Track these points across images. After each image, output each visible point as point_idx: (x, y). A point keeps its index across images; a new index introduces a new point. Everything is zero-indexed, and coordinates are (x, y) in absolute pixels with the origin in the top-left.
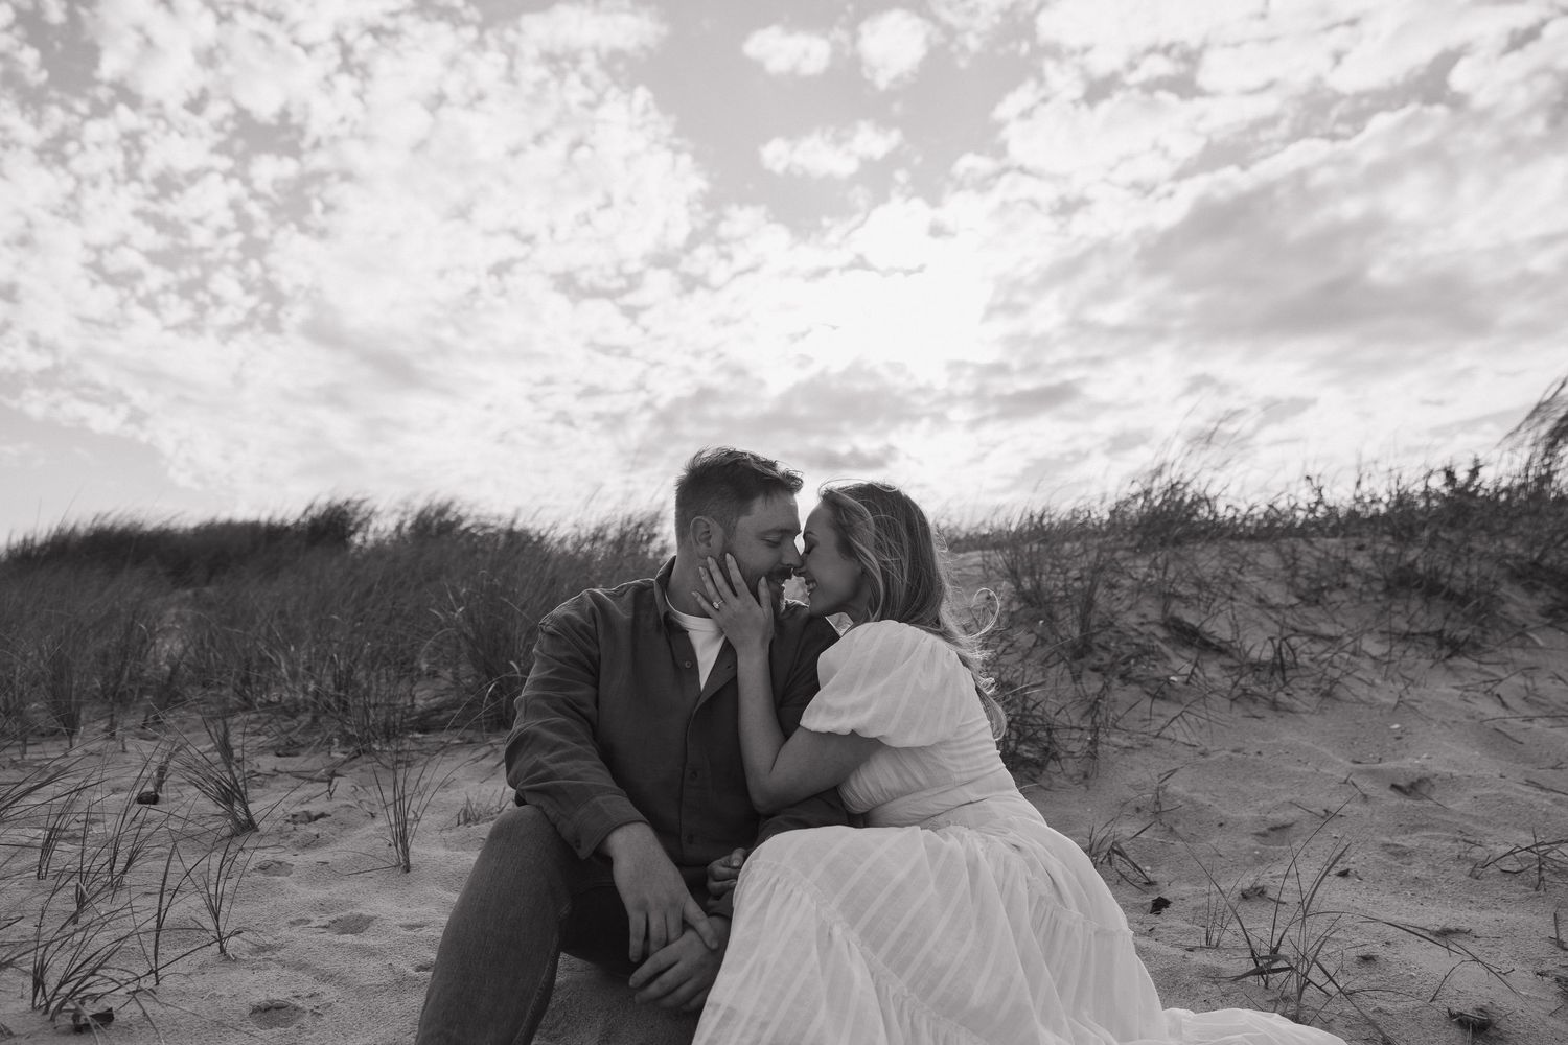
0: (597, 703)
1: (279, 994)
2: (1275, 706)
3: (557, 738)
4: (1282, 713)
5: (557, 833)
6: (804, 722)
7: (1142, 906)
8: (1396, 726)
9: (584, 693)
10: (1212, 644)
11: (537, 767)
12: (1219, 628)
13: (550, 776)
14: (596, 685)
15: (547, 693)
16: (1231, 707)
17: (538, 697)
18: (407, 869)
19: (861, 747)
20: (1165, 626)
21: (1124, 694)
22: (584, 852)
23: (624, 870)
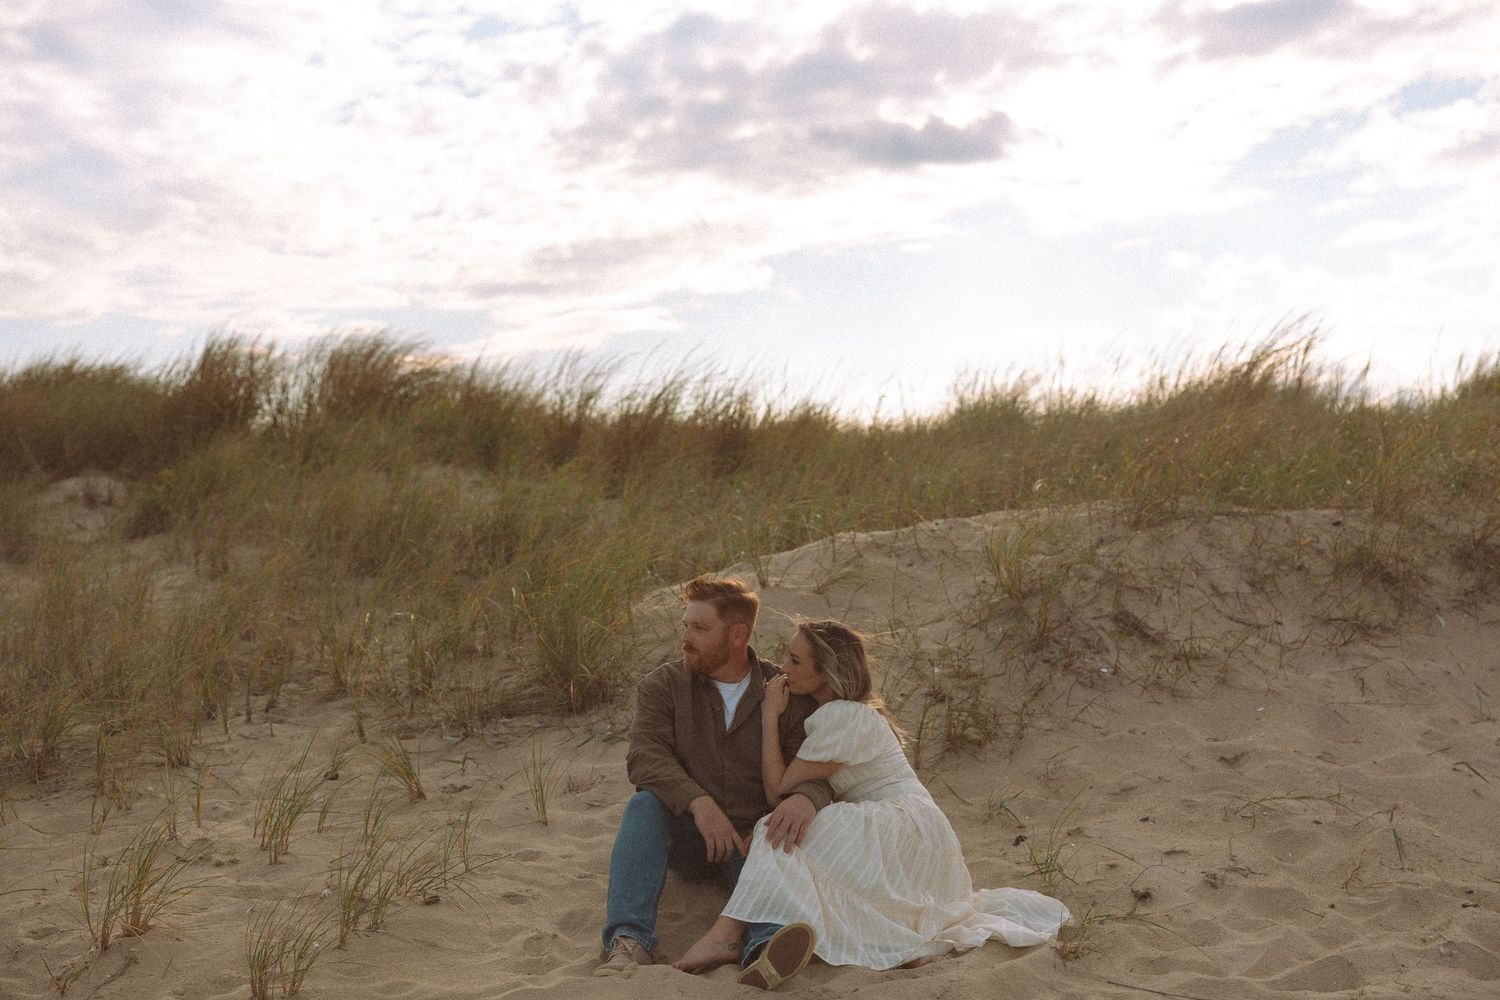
0: (674, 735)
1: (512, 890)
2: (1174, 694)
3: (655, 756)
4: (1178, 699)
5: (663, 805)
6: (797, 755)
7: (1010, 840)
8: (1261, 709)
9: (666, 729)
10: (1149, 636)
11: (647, 772)
12: (1155, 624)
13: (655, 777)
14: (673, 724)
15: (645, 730)
16: (1143, 693)
17: (641, 733)
18: (546, 824)
19: (833, 766)
20: (1116, 619)
21: (1062, 682)
22: (678, 812)
23: (700, 820)
